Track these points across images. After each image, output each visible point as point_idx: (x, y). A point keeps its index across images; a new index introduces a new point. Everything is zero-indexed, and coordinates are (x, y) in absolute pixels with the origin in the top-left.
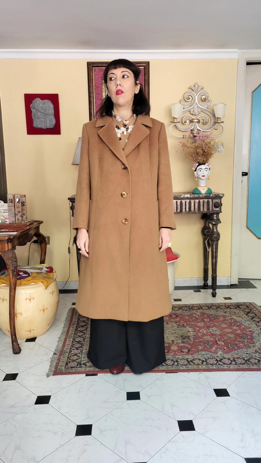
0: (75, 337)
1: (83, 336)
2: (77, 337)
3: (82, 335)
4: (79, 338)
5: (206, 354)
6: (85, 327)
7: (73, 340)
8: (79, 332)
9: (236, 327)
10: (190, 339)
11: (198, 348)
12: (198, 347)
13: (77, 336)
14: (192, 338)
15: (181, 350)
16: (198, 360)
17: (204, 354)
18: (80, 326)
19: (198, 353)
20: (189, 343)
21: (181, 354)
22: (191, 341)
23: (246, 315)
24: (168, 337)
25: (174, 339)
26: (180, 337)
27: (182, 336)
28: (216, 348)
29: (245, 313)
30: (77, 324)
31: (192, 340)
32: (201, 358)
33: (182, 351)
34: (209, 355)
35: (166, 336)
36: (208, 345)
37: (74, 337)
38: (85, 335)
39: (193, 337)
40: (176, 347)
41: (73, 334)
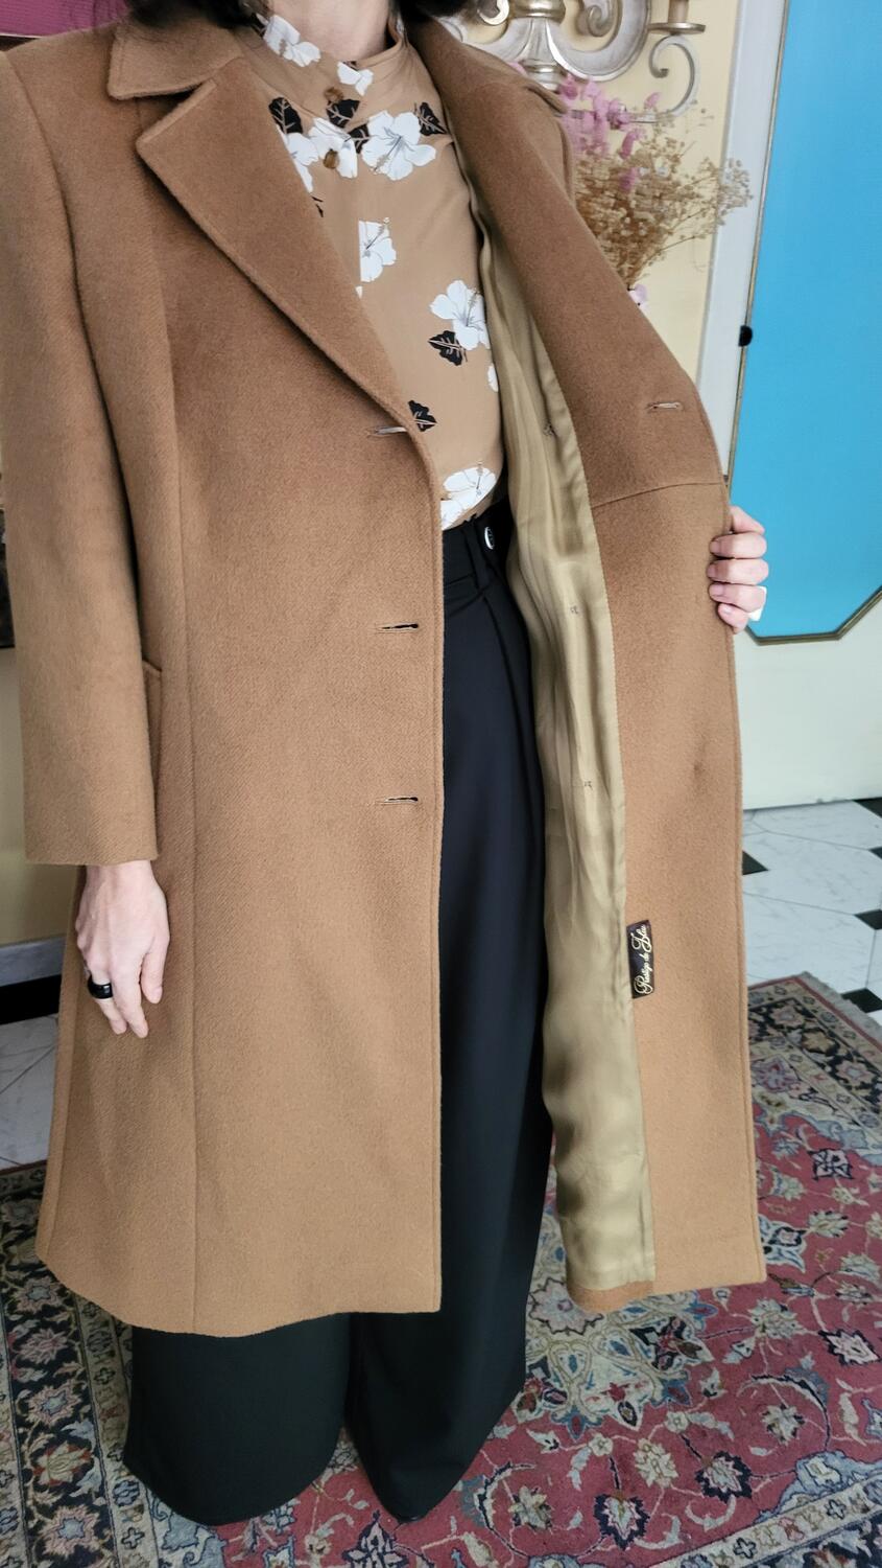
0: (38, 1516)
1: (86, 1485)
2: (49, 1512)
3: (81, 1472)
4: (64, 1511)
5: (844, 1486)
6: (67, 1376)
7: (28, 1554)
8: (42, 1440)
9: (848, 1187)
10: (691, 1350)
11: (770, 1427)
12: (767, 1420)
13: (48, 1499)
14: (698, 1334)
15: (700, 1478)
16: (830, 1556)
17: (832, 1488)
18: (38, 1376)
19: (797, 1486)
20: (707, 1393)
21: (721, 1521)
22: (706, 1368)
23: (833, 1074)
24: (581, 1366)
25: (619, 1378)
26: (639, 1342)
27: (640, 1333)
28: (858, 1402)
29: (822, 1066)
30: (11, 1356)
31: (706, 1355)
32: (836, 1532)
33: (709, 1491)
34: (858, 1488)
35: (566, 1356)
36: (803, 1385)
37: (29, 1516)
38: (96, 1469)
39: (698, 1325)
40: (658, 1449)
41: (12, 1476)
